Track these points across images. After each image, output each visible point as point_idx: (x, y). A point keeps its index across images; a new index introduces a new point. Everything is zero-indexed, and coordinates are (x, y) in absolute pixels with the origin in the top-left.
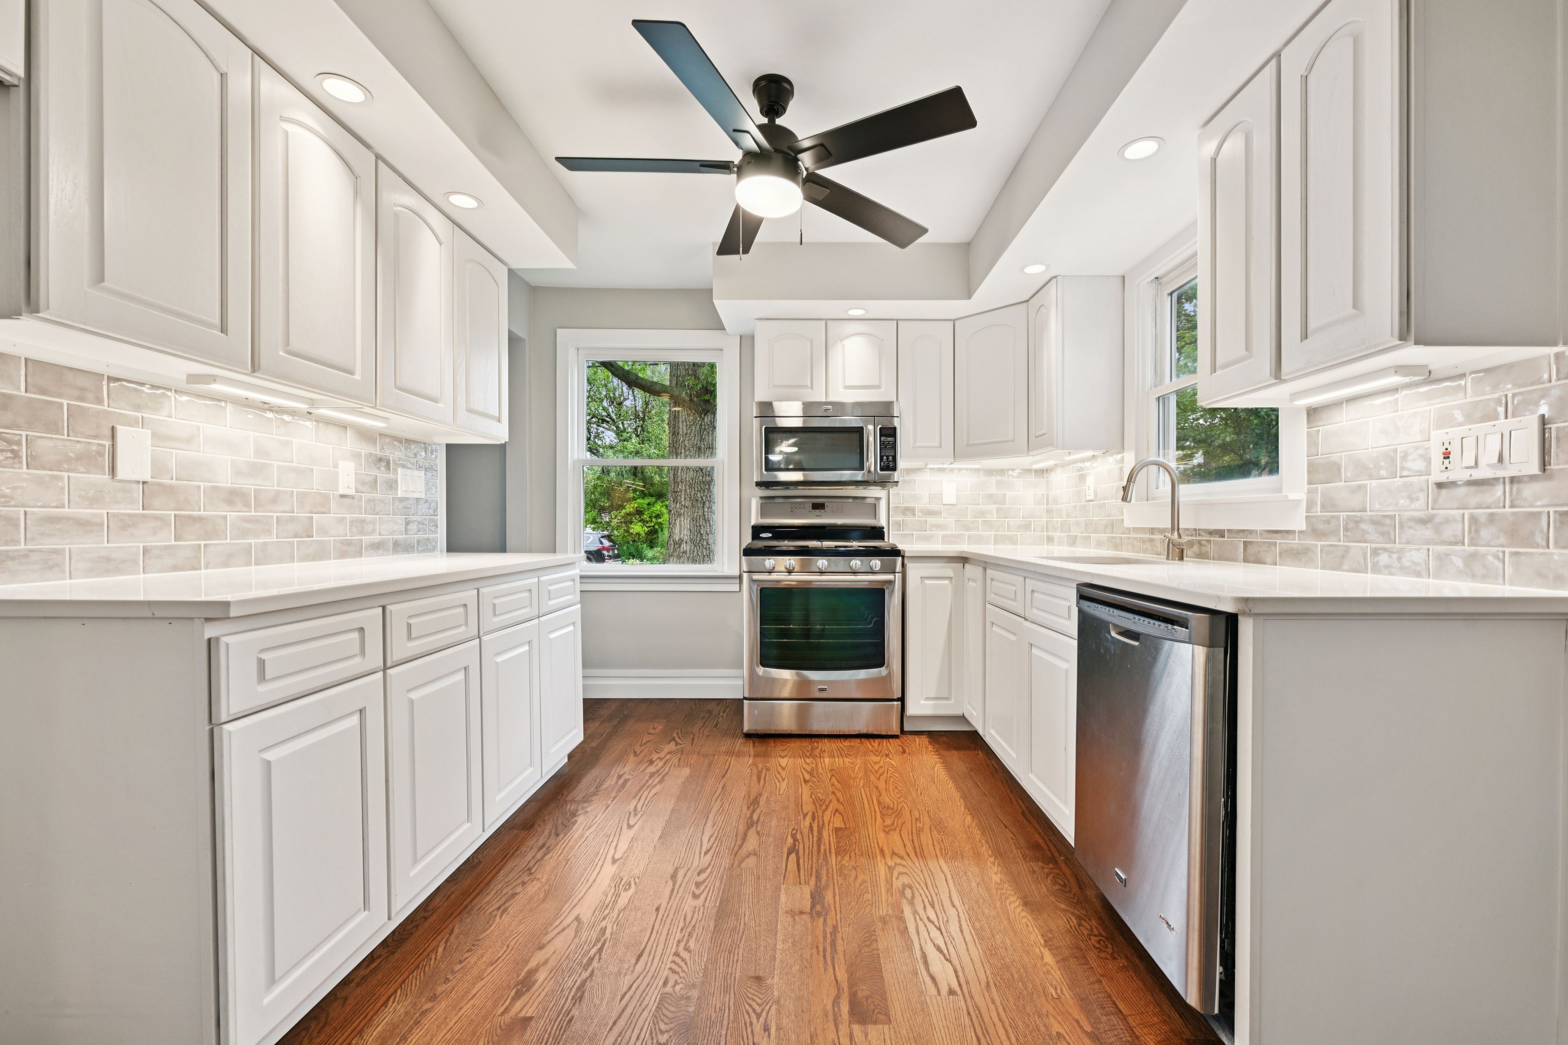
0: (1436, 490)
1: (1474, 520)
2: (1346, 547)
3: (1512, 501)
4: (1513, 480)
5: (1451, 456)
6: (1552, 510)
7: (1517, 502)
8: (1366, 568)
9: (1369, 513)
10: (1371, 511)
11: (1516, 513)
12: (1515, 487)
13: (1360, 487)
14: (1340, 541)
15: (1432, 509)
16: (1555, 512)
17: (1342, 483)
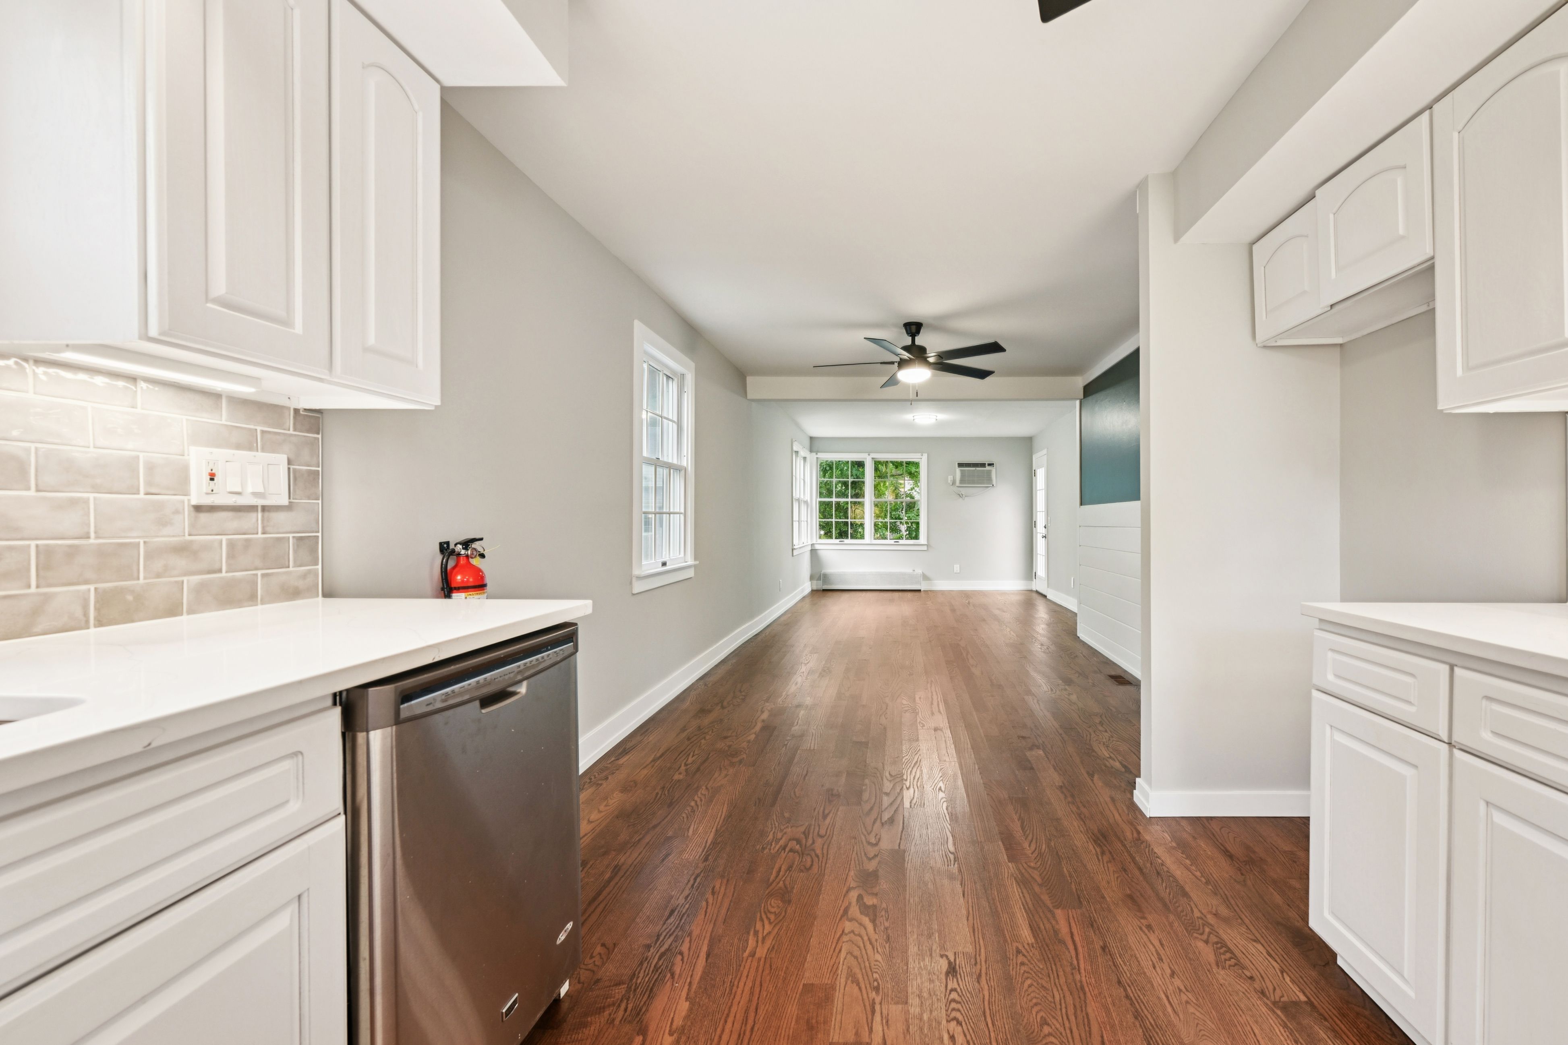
0: (193, 514)
1: (231, 545)
2: (45, 594)
3: (263, 527)
4: (264, 508)
5: (215, 478)
6: (291, 535)
7: (268, 529)
8: (87, 622)
9: (92, 541)
10: (97, 537)
11: (267, 538)
12: (266, 514)
13: (73, 502)
14: (29, 586)
15: (190, 535)
16: (294, 537)
17: (32, 493)
